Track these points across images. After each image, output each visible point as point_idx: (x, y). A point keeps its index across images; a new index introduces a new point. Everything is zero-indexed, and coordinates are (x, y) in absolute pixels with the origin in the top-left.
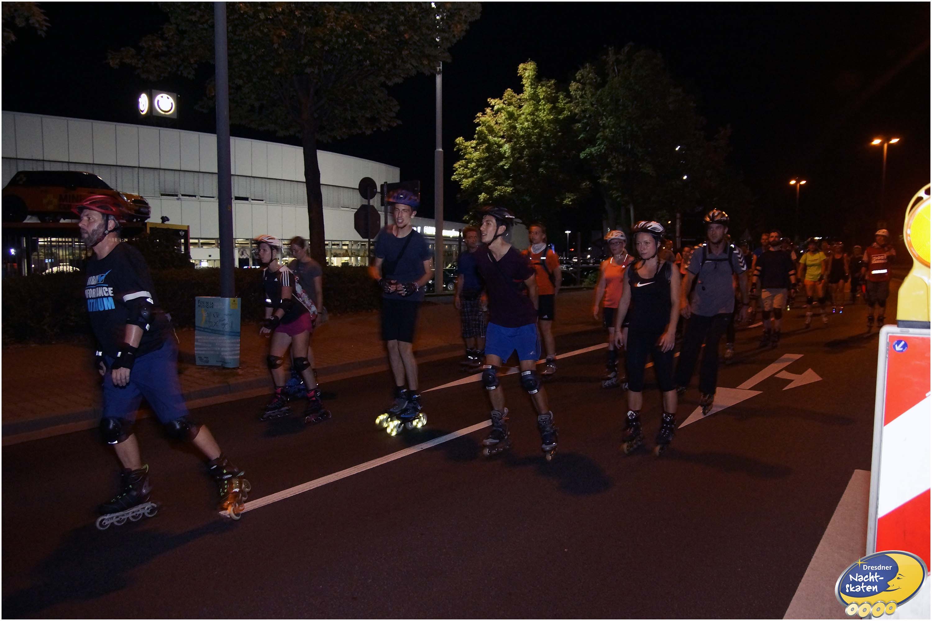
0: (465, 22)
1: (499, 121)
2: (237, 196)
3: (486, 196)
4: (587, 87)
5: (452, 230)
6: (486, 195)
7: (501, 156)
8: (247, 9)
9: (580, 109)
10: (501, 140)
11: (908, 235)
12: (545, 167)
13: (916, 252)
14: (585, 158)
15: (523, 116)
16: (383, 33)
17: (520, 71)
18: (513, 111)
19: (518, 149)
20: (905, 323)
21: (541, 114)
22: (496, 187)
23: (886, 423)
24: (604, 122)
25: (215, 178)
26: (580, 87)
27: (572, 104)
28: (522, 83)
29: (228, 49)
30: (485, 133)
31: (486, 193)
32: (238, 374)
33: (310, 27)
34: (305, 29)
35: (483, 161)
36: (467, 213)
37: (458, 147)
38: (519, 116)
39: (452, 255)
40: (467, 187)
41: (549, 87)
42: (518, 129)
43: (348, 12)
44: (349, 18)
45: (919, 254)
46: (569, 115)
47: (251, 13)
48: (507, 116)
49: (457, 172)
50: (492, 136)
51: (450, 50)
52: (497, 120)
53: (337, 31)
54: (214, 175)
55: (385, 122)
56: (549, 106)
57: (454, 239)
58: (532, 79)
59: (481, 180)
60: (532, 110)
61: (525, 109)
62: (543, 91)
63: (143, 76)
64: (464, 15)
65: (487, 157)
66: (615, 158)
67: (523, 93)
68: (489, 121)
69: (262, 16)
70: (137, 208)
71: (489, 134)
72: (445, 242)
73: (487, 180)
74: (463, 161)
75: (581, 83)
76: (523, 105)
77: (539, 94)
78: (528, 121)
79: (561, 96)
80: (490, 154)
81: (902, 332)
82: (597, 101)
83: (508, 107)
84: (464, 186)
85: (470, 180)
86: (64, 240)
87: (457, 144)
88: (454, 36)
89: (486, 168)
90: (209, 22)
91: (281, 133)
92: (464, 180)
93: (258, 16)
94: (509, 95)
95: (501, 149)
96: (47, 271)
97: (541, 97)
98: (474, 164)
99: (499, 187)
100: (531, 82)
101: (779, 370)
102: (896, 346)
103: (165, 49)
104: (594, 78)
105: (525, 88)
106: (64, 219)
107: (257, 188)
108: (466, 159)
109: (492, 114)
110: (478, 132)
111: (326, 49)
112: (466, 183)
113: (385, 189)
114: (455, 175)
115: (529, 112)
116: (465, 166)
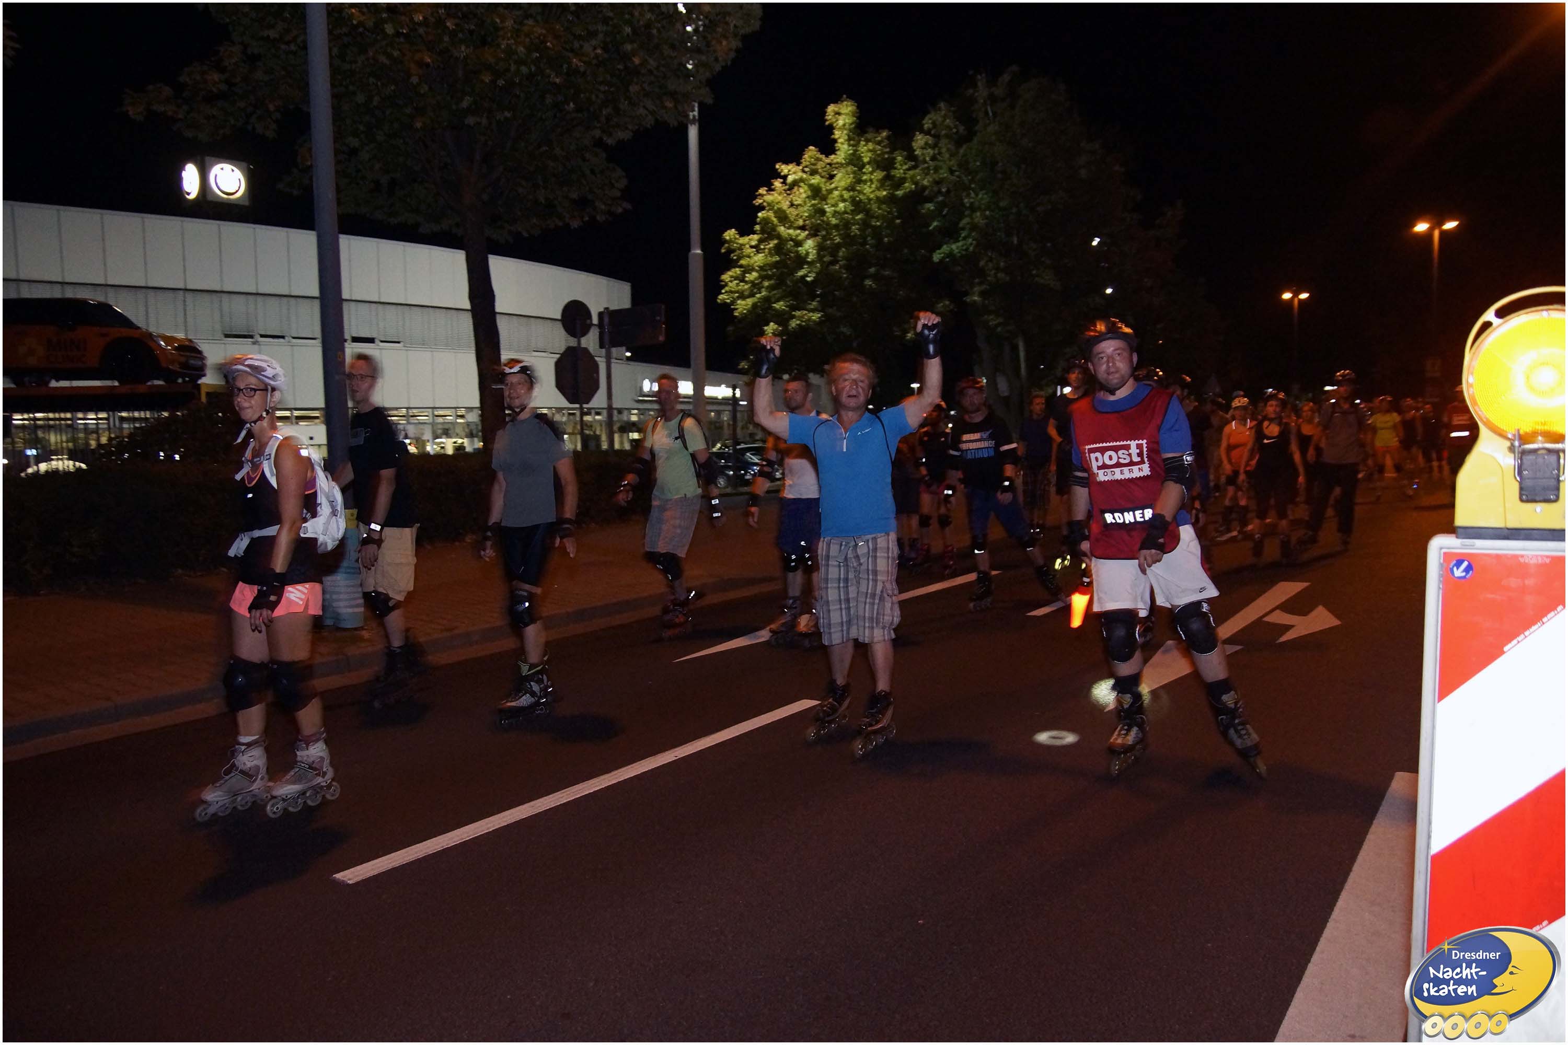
0: (735, 35)
1: (796, 201)
2: (354, 335)
3: (777, 329)
4: (943, 142)
5: (719, 385)
6: (776, 326)
7: (801, 261)
8: (362, 18)
9: (931, 180)
10: (800, 234)
11: (1470, 385)
12: (874, 277)
13: (1483, 414)
14: (941, 261)
15: (836, 193)
16: (597, 56)
17: (830, 117)
18: (818, 184)
19: (829, 248)
20: (1467, 530)
21: (867, 189)
22: (794, 313)
23: (1441, 697)
24: (972, 200)
25: (316, 306)
26: (930, 142)
27: (917, 171)
28: (833, 136)
29: (333, 85)
30: (773, 221)
31: (776, 323)
32: (361, 639)
33: (472, 47)
34: (463, 51)
35: (771, 270)
36: (745, 357)
37: (728, 247)
38: (830, 191)
39: (721, 428)
40: (744, 314)
41: (879, 143)
42: (828, 214)
43: (537, 21)
44: (539, 30)
45: (1488, 416)
46: (914, 189)
47: (371, 24)
48: (809, 193)
49: (727, 289)
50: (785, 227)
51: (710, 83)
52: (792, 200)
53: (517, 54)
54: (315, 300)
55: (603, 207)
56: (879, 175)
57: (725, 401)
58: (850, 130)
59: (767, 300)
60: (851, 182)
61: (839, 181)
62: (870, 151)
63: (189, 134)
64: (732, 25)
65: (777, 262)
66: (991, 260)
67: (836, 154)
68: (779, 202)
69: (389, 29)
70: (183, 359)
71: (779, 222)
72: (709, 407)
73: (778, 301)
74: (737, 269)
75: (931, 136)
76: (836, 174)
77: (862, 155)
78: (844, 201)
79: (899, 158)
80: (783, 257)
81: (1464, 546)
82: (960, 165)
83: (811, 177)
84: (739, 313)
85: (750, 301)
86: (57, 415)
87: (726, 241)
88: (716, 60)
89: (776, 280)
90: (299, 40)
91: (426, 228)
92: (739, 302)
93: (383, 30)
94: (812, 158)
95: (800, 249)
96: (30, 471)
97: (866, 160)
98: (755, 274)
99: (798, 313)
100: (848, 136)
101: (1268, 610)
102: (1455, 569)
103: (224, 87)
104: (953, 126)
105: (838, 145)
106: (57, 381)
107: (388, 323)
108: (741, 266)
109: (784, 190)
110: (761, 220)
111: (500, 85)
112: (743, 306)
113: (606, 320)
114: (723, 294)
115: (847, 186)
116: (741, 279)
